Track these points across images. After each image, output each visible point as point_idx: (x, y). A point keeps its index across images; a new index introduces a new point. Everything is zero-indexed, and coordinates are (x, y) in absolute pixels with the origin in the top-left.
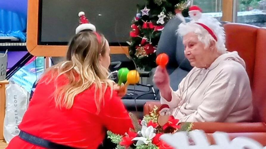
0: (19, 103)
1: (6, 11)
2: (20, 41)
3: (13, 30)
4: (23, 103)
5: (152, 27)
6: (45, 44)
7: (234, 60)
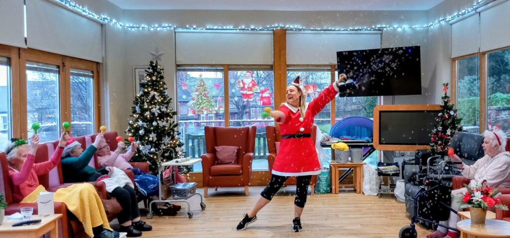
0: (371, 174)
1: (361, 127)
2: (368, 142)
3: (364, 136)
4: (373, 174)
5: (443, 136)
6: (383, 144)
7: (507, 156)
